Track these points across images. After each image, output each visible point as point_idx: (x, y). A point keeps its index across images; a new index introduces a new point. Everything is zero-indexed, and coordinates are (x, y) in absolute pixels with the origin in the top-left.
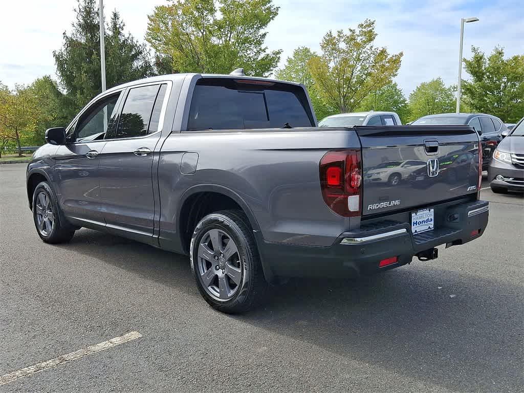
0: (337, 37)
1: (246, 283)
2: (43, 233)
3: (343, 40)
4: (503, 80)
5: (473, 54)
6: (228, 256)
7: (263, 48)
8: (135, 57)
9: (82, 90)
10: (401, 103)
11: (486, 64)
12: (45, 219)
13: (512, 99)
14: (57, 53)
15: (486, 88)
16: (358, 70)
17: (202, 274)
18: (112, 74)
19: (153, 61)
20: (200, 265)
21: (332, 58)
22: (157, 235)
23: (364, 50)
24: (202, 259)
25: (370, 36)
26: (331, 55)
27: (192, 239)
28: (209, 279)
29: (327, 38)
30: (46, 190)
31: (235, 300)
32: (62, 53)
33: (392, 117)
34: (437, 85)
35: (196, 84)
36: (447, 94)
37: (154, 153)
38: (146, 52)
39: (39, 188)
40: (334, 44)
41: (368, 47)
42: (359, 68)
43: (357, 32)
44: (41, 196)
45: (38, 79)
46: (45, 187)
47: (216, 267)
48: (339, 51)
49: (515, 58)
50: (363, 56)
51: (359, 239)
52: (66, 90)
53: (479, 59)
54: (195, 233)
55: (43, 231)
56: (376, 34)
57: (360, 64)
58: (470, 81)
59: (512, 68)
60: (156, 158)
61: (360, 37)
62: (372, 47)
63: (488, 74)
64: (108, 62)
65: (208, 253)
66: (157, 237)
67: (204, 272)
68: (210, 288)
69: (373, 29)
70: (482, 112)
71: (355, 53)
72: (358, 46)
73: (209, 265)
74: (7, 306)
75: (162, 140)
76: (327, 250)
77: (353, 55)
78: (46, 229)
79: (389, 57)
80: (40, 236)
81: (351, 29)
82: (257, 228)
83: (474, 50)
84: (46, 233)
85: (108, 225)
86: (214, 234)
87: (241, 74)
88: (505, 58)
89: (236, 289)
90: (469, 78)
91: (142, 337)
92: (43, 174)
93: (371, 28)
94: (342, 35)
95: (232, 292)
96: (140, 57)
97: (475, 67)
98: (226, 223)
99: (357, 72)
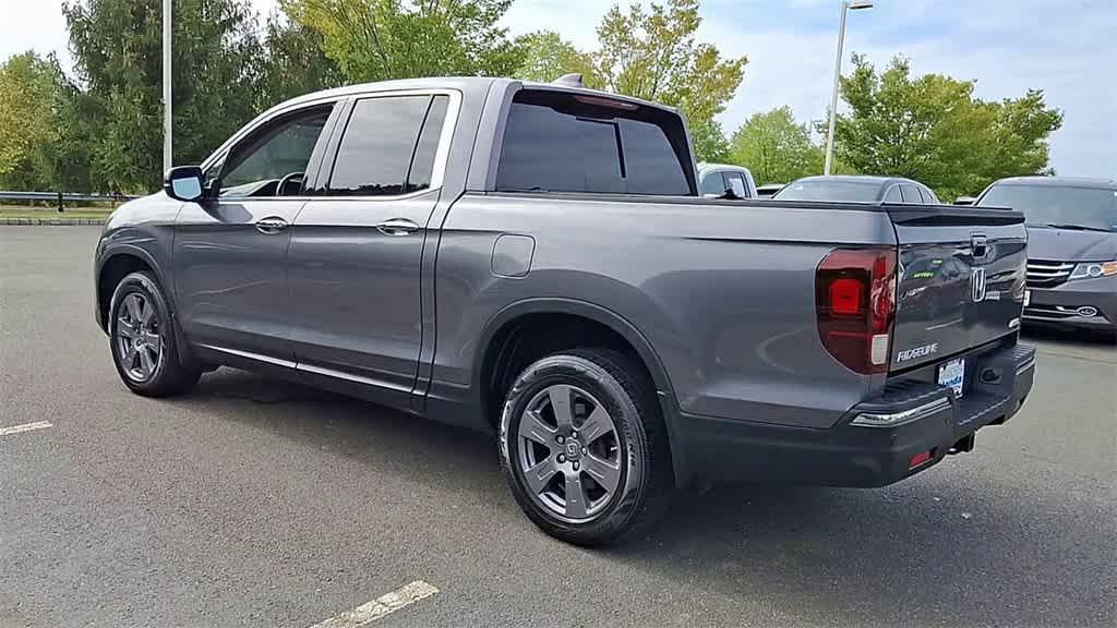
0: (629, 18)
1: (632, 492)
2: (135, 375)
3: (641, 23)
4: (905, 117)
5: (855, 67)
6: (591, 437)
7: (500, 30)
8: (228, 25)
9: (122, 84)
10: (719, 148)
11: (877, 88)
12: (138, 348)
13: (919, 152)
14: (70, 8)
15: (875, 130)
16: (665, 82)
17: (527, 470)
18: (185, 58)
19: (263, 36)
20: (522, 452)
21: (619, 58)
22: (421, 390)
23: (676, 46)
24: (526, 439)
25: (690, 22)
26: (618, 50)
27: (508, 403)
28: (543, 479)
29: (612, 20)
30: (145, 289)
31: (606, 522)
32: (80, 8)
33: (741, 175)
34: (781, 117)
35: (514, 101)
36: (799, 135)
37: (426, 231)
38: (249, 18)
39: (129, 283)
40: (624, 31)
41: (685, 40)
42: (668, 80)
43: (667, 11)
44: (132, 301)
45: (15, 56)
46: (144, 284)
47: (558, 457)
48: (632, 43)
49: (929, 79)
50: (675, 57)
51: (886, 417)
52: (86, 83)
53: (864, 77)
54: (515, 389)
55: (133, 371)
56: (700, 19)
57: (669, 72)
58: (846, 116)
59: (923, 96)
60: (432, 240)
61: (673, 22)
62: (691, 42)
63: (879, 104)
64: (177, 31)
65: (543, 430)
66: (423, 394)
67: (529, 464)
68: (542, 497)
69: (697, 8)
70: (865, 173)
71: (661, 52)
72: (670, 38)
73: (541, 452)
74: (127, 527)
75: (443, 205)
76: (821, 436)
77: (658, 54)
78: (139, 366)
79: (720, 63)
80: (127, 382)
81: (657, 5)
82: (669, 388)
83: (855, 59)
84: (141, 376)
85: (300, 367)
86: (560, 395)
87: (577, 84)
88: (911, 77)
89: (605, 500)
90: (847, 111)
91: (440, 593)
92: (141, 257)
93: (694, 6)
94: (638, 14)
95: (595, 507)
96: (238, 26)
97: (857, 91)
98: (590, 373)
99: (663, 88)
